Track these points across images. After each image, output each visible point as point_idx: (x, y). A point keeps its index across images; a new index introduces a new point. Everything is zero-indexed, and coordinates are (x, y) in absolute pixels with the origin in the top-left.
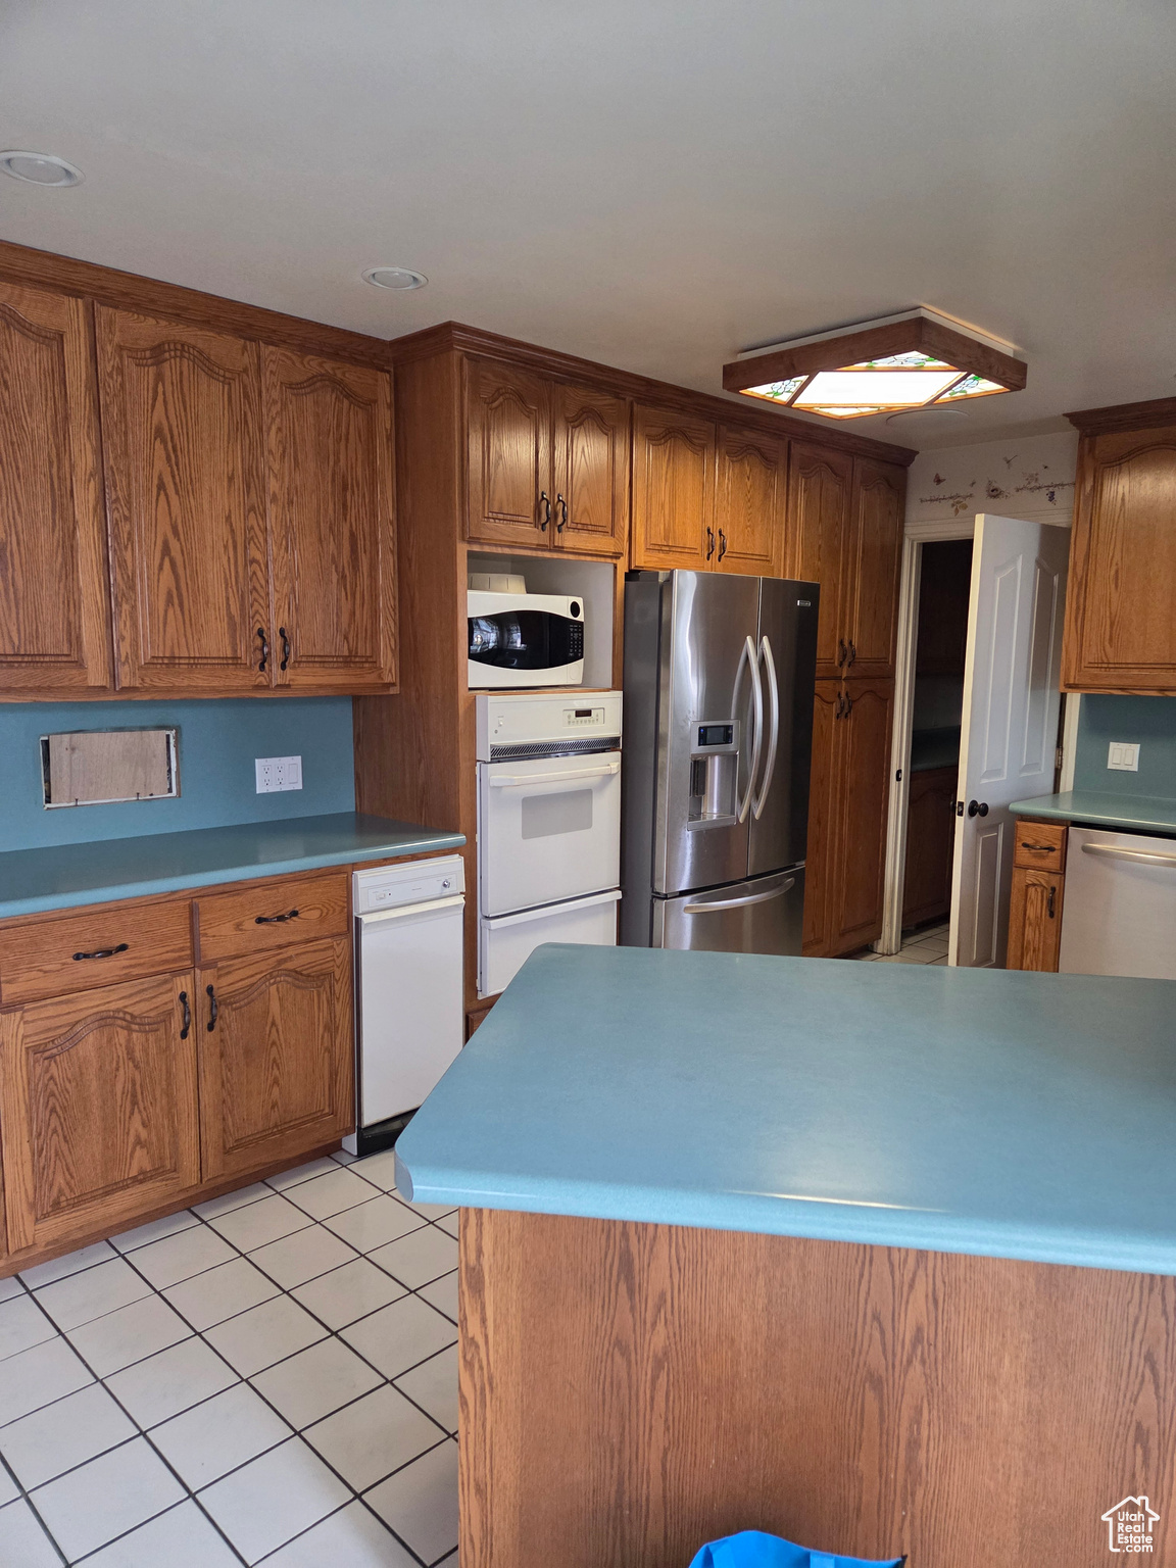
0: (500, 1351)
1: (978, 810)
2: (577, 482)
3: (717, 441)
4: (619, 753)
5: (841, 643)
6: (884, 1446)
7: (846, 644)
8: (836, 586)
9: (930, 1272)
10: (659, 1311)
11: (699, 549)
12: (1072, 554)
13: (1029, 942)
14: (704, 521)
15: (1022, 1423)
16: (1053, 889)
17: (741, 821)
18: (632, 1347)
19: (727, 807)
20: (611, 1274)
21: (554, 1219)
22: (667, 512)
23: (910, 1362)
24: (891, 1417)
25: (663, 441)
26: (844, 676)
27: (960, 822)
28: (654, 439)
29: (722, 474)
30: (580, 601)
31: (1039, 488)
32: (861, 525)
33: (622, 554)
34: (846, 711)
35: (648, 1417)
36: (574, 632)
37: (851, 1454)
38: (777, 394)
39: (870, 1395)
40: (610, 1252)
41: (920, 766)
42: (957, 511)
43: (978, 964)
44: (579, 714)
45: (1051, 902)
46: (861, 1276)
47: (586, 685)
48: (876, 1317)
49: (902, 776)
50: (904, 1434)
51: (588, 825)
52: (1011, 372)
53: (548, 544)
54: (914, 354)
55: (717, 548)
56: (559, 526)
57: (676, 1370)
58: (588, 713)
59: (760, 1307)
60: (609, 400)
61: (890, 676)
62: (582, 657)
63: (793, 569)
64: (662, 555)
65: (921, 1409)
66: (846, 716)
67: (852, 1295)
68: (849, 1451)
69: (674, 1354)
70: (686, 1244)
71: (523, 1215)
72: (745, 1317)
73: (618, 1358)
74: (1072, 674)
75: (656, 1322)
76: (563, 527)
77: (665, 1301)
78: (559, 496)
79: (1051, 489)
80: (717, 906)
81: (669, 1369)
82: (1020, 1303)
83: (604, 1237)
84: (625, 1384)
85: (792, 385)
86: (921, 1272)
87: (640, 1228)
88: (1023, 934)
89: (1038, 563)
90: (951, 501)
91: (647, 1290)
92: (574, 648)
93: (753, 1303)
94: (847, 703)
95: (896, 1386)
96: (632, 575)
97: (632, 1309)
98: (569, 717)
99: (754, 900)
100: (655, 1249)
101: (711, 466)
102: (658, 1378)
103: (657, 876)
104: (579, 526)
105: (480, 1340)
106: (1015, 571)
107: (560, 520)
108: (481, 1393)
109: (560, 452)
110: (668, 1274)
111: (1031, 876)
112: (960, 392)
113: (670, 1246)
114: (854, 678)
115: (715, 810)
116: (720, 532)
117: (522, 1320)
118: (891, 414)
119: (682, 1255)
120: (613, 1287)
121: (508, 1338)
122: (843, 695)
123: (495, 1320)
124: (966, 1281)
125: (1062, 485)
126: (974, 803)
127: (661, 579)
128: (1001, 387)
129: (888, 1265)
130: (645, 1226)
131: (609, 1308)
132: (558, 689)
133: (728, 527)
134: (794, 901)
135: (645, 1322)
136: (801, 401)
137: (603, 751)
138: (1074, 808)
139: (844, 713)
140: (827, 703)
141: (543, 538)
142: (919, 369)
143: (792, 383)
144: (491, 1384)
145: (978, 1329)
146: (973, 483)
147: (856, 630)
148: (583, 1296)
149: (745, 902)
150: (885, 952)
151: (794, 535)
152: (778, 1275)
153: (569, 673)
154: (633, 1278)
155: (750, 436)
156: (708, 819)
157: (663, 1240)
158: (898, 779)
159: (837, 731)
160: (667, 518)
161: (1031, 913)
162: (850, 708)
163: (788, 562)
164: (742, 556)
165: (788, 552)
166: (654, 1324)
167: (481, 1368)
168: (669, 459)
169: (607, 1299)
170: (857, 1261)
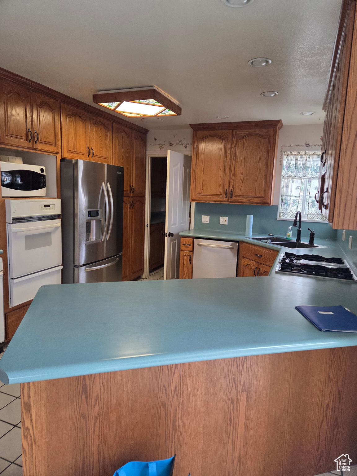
0: (38, 429)
1: (171, 235)
2: (42, 127)
3: (90, 119)
4: (61, 220)
5: (130, 186)
6: (166, 424)
7: (131, 186)
8: (128, 168)
9: (179, 369)
10: (96, 401)
11: (85, 153)
12: (192, 164)
13: (185, 271)
14: (86, 144)
15: (203, 406)
16: (191, 256)
17: (103, 241)
18: (87, 416)
19: (98, 236)
20: (79, 393)
21: (58, 380)
22: (74, 140)
23: (173, 397)
24: (168, 414)
25: (72, 116)
26: (131, 196)
27: (166, 238)
28: (68, 115)
29: (92, 130)
30: (44, 168)
31: (183, 144)
32: (134, 150)
33: (59, 153)
34: (132, 206)
35: (93, 437)
36: (42, 178)
37: (157, 429)
38: (110, 106)
39: (162, 409)
40: (79, 386)
41: (153, 223)
42: (161, 149)
43: (171, 279)
44: (46, 206)
45: (190, 260)
46: (160, 375)
47: (47, 196)
48: (164, 386)
49: (148, 226)
50: (172, 418)
51: (50, 244)
52: (177, 110)
53: (31, 147)
54: (152, 100)
55: (91, 153)
56: (36, 141)
57: (102, 419)
58: (49, 206)
59: (129, 392)
60: (52, 100)
61: (144, 196)
62: (45, 187)
63: (115, 162)
64: (73, 154)
65: (177, 410)
66: (132, 208)
67: (157, 382)
68: (156, 428)
69: (101, 413)
70: (105, 377)
71: (46, 381)
72: (124, 396)
73: (82, 420)
74: (193, 196)
75: (95, 405)
76: (37, 142)
77: (98, 397)
78: (35, 131)
79: (186, 145)
80: (95, 268)
81: (100, 419)
82: (203, 372)
83: (77, 381)
84: (85, 428)
85: (116, 104)
86: (176, 370)
87: (89, 376)
88: (183, 269)
89: (184, 166)
90: (159, 146)
91: (92, 395)
92: (42, 184)
93: (127, 390)
94: (132, 204)
95: (170, 405)
96: (62, 160)
97: (87, 403)
98: (42, 207)
99: (107, 265)
100: (95, 381)
101: (88, 127)
102: (96, 423)
103: (75, 260)
104: (43, 142)
105: (30, 427)
106: (178, 168)
107: (36, 139)
108: (31, 446)
109: (35, 116)
110: (99, 388)
111: (185, 253)
112: (164, 113)
113: (100, 379)
114: (134, 197)
115: (94, 238)
116: (92, 149)
117: (47, 416)
118: (144, 118)
119: (104, 381)
120: (80, 397)
121: (41, 424)
122: (131, 201)
123: (36, 419)
124: (188, 369)
125: (188, 144)
126: (170, 233)
127: (73, 162)
128: (175, 114)
129: (167, 370)
130: (91, 375)
131: (79, 404)
132: (37, 198)
133: (94, 147)
134: (119, 265)
135: (91, 406)
136: (118, 109)
137: (55, 219)
138: (194, 233)
139: (131, 207)
140: (127, 204)
141: (30, 145)
142: (153, 105)
143: (115, 103)
144: (35, 441)
145: (192, 382)
146: (165, 141)
147: (134, 182)
148: (69, 402)
149: (103, 267)
150: (145, 278)
151: (115, 152)
152: (135, 380)
153: (41, 192)
154: (87, 393)
155: (100, 119)
156: (92, 241)
157: (98, 378)
158: (147, 227)
159: (130, 212)
160: (74, 142)
161: (185, 263)
162: (133, 205)
163: (113, 160)
164: (99, 157)
165: (113, 157)
166: (95, 406)
167: (31, 437)
168: (74, 122)
169: (78, 402)
170: (158, 371)
